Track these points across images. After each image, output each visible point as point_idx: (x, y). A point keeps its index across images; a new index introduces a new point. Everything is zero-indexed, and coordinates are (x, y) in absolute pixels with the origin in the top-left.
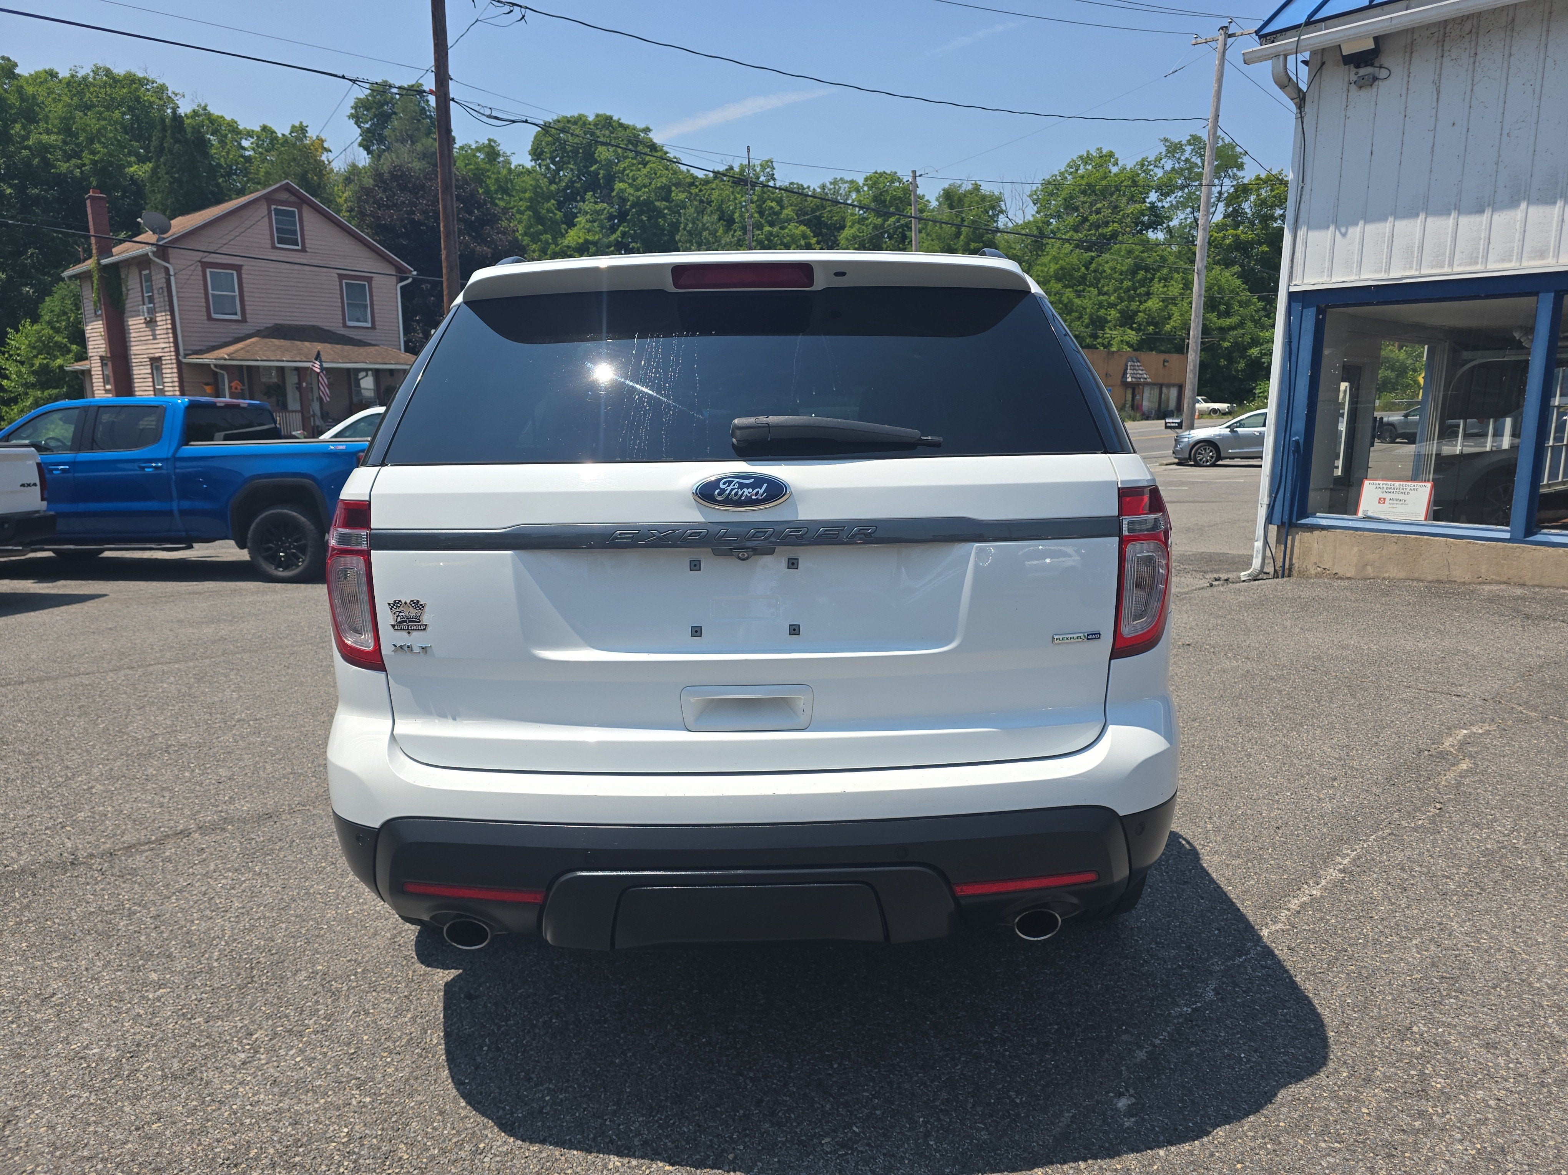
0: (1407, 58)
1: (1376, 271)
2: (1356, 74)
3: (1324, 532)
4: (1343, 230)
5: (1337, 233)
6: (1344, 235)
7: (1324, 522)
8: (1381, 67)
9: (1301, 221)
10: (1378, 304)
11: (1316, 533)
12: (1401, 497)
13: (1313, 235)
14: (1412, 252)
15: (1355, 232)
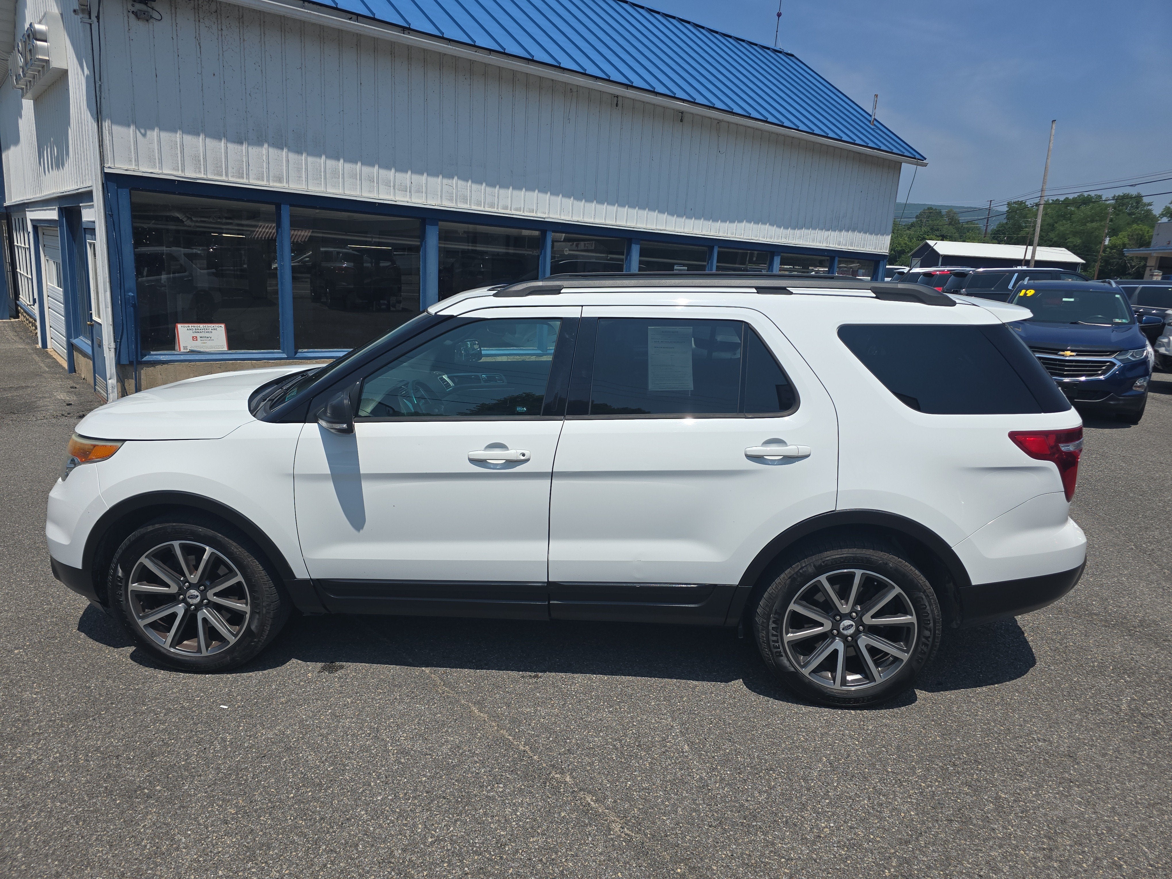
0: (173, 11)
1: (174, 169)
2: (133, 5)
3: (165, 366)
4: (143, 131)
5: (138, 132)
6: (144, 135)
7: (162, 358)
8: (153, 9)
9: (104, 113)
10: (179, 194)
11: (159, 367)
12: (207, 335)
13: (117, 129)
14: (199, 161)
15: (153, 134)
